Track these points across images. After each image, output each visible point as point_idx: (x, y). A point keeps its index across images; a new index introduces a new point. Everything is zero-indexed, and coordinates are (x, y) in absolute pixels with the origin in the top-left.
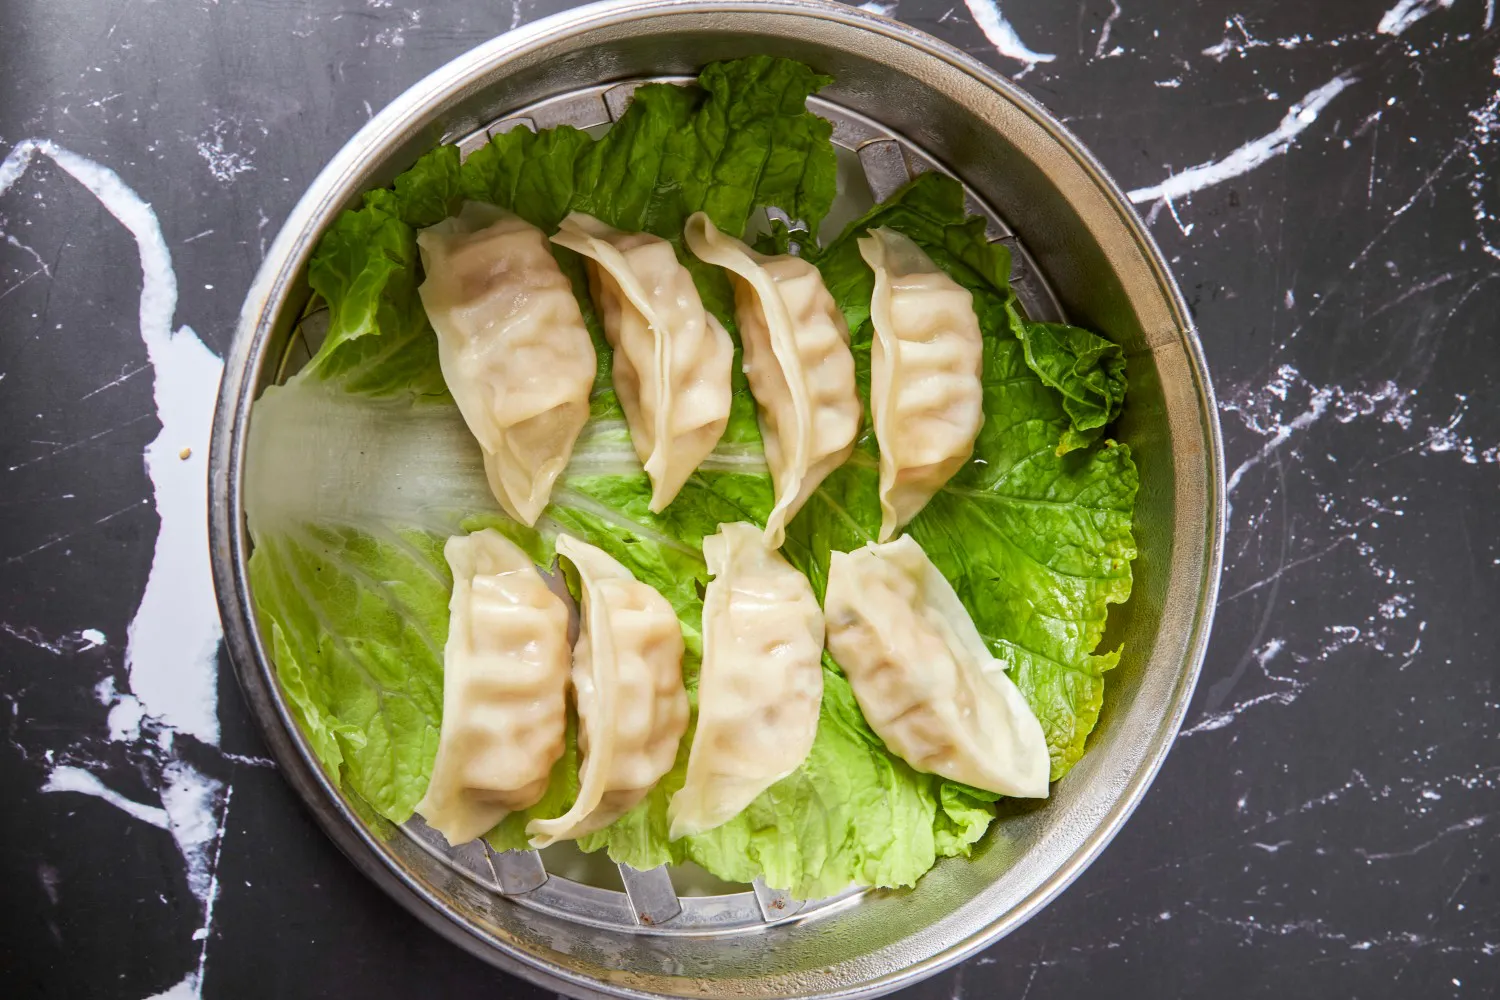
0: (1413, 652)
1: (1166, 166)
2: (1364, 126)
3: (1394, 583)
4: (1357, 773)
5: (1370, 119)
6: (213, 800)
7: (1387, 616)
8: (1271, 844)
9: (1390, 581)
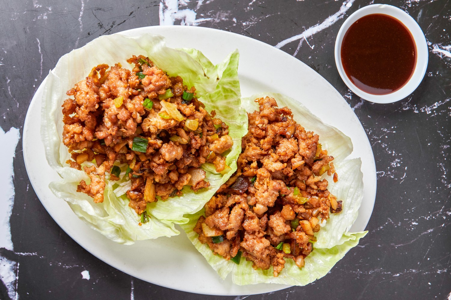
0: (404, 177)
1: (303, 27)
3: (395, 155)
4: (389, 219)
5: (370, 3)
6: (13, 268)
7: (394, 167)
8: (362, 245)
9: (393, 155)
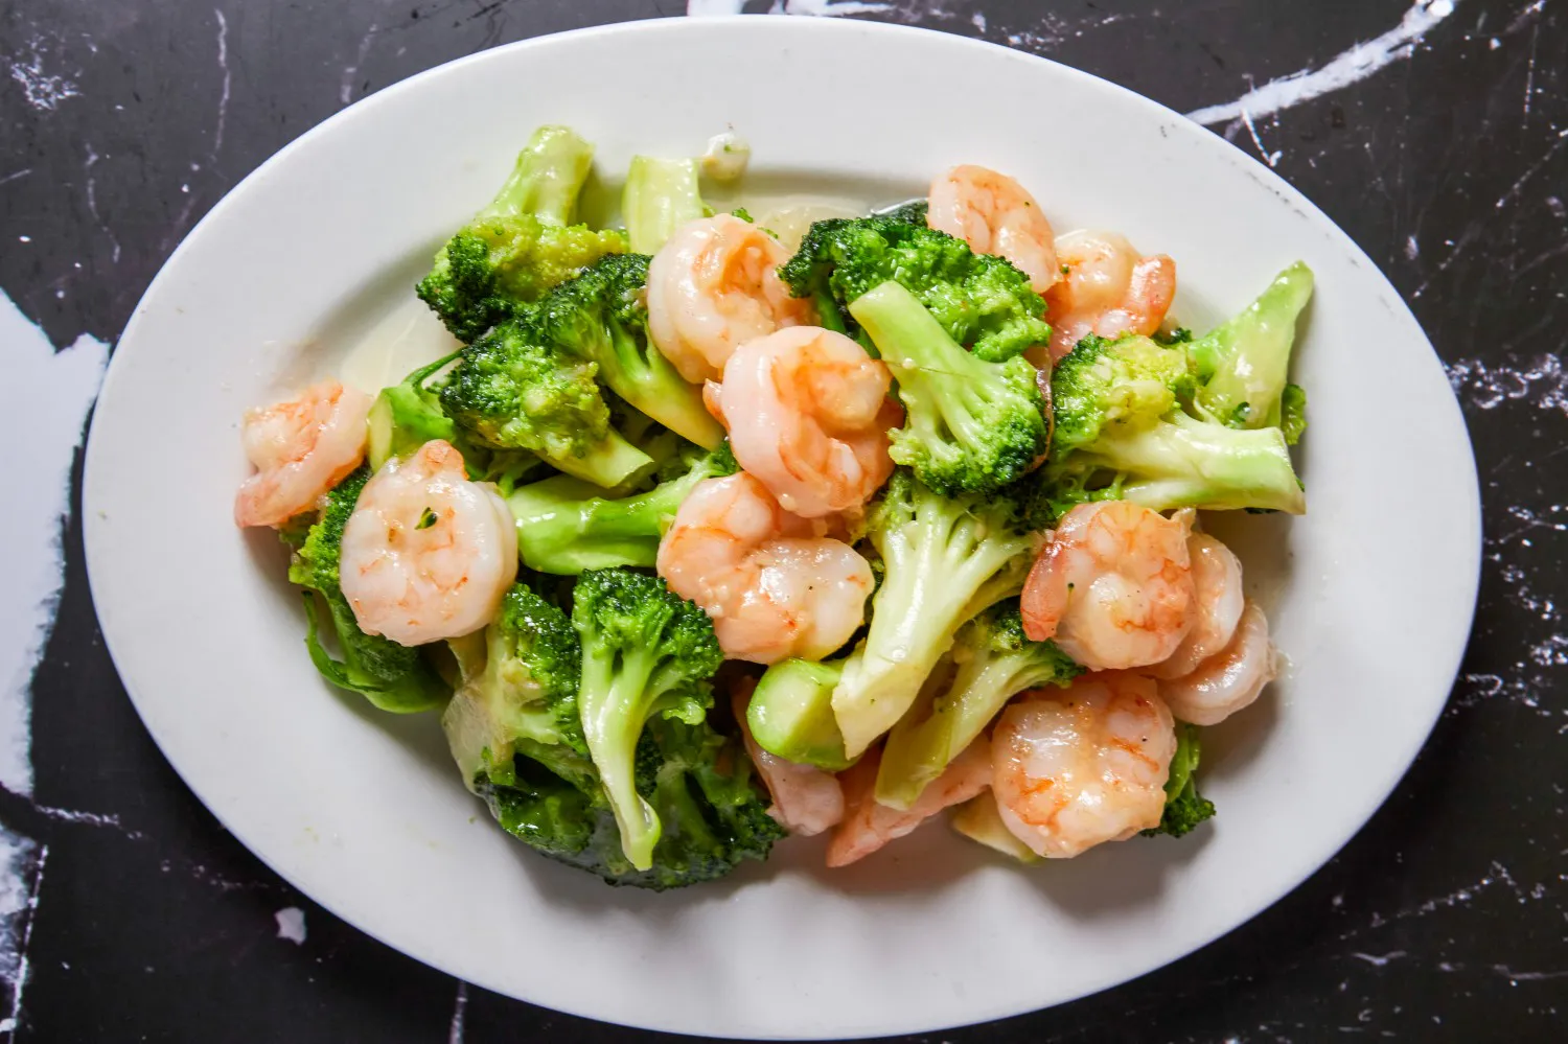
1: (1246, 76)
2: (1520, 19)
3: (1552, 618)
4: (1499, 866)
5: (1528, 11)
6: (23, 863)
7: (1542, 663)
8: (1379, 955)
9: (1546, 617)
